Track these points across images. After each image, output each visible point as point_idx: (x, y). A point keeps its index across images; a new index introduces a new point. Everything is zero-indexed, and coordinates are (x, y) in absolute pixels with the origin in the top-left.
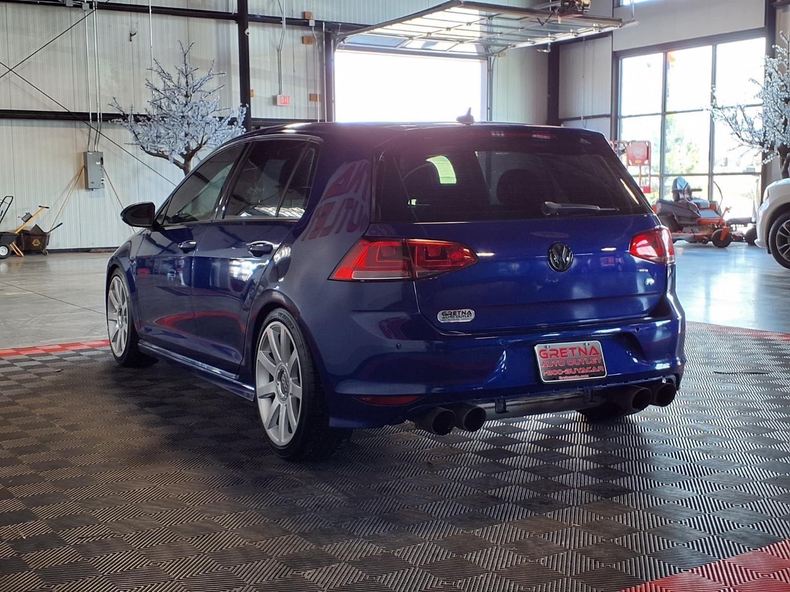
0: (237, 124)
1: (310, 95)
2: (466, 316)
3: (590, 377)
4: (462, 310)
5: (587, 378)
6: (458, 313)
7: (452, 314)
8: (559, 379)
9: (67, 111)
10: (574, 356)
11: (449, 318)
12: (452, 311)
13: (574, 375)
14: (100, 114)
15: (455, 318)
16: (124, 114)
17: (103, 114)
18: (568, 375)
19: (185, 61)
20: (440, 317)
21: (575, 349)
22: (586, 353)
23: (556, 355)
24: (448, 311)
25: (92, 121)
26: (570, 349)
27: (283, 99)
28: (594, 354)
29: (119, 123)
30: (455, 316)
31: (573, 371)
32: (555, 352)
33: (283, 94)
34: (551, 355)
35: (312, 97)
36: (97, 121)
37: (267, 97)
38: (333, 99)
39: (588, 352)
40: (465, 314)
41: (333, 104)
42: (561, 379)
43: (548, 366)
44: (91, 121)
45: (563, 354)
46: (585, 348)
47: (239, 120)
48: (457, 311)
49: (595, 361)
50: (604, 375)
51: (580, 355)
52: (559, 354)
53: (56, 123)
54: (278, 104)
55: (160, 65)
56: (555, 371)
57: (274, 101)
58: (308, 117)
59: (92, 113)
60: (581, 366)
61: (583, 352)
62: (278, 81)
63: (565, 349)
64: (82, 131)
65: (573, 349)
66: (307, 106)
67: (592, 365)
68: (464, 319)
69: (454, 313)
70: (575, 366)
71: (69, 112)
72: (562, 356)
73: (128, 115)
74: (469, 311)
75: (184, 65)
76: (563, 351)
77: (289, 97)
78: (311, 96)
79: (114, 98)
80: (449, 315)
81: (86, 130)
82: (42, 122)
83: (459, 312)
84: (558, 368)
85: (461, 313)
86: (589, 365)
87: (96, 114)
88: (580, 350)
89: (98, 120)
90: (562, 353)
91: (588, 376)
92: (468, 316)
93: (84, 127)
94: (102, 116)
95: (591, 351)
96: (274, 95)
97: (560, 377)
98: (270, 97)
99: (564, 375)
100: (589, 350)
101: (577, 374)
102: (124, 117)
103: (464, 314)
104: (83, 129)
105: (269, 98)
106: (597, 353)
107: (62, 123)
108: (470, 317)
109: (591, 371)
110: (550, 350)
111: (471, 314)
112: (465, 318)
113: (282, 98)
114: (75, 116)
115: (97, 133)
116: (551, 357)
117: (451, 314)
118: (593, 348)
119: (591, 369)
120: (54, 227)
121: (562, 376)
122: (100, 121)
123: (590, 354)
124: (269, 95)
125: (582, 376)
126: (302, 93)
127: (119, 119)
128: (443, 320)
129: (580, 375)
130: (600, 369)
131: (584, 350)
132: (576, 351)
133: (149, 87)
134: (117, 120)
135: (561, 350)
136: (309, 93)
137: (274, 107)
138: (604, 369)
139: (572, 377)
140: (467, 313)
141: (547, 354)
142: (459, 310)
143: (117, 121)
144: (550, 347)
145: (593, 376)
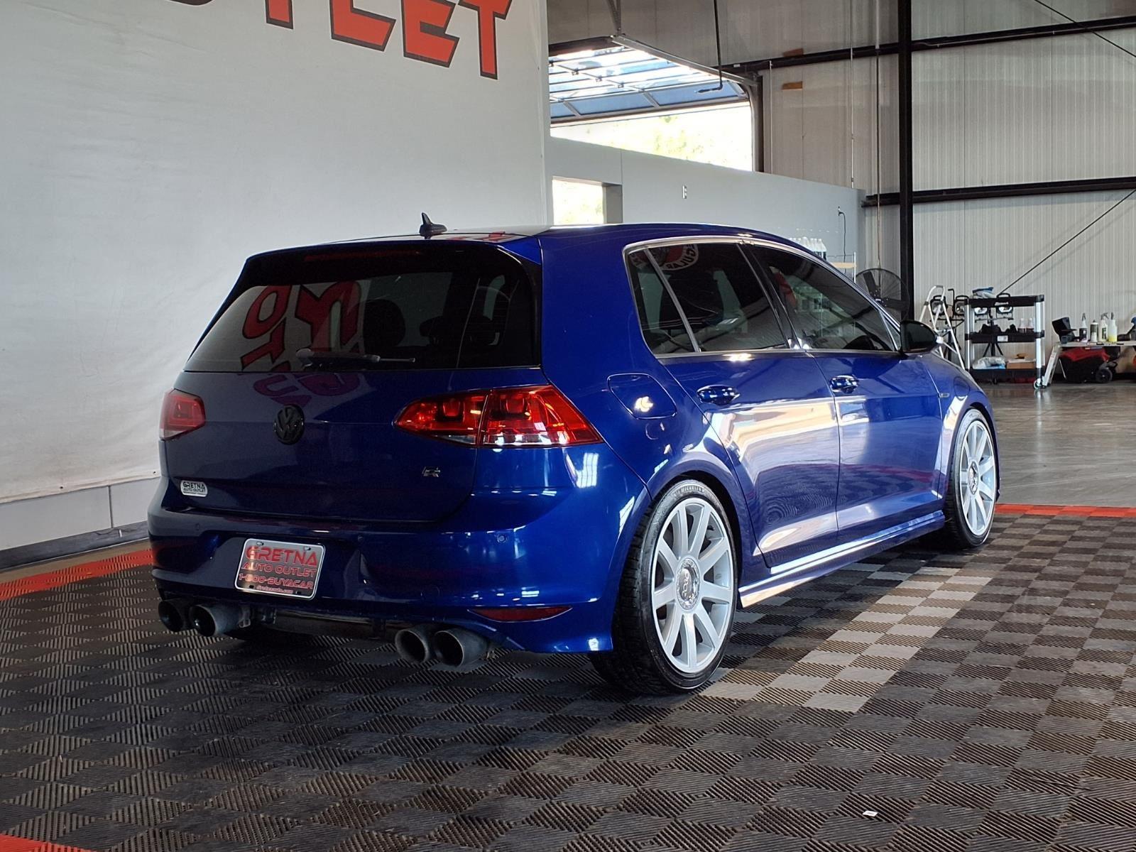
3: (294, 594)
5: (289, 594)
8: (257, 589)
11: (191, 491)
13: (277, 587)
18: (270, 586)
21: (292, 552)
22: (302, 560)
23: (267, 556)
26: (286, 551)
28: (311, 564)
31: (278, 581)
32: (267, 552)
34: (261, 555)
39: (306, 560)
40: (200, 488)
42: (260, 590)
43: (250, 569)
45: (275, 557)
46: (305, 553)
48: (194, 482)
49: (307, 573)
50: (311, 595)
51: (295, 562)
52: (270, 557)
56: (256, 577)
60: (290, 577)
61: (300, 559)
63: (280, 550)
65: (289, 552)
67: (302, 579)
70: (282, 576)
72: (273, 559)
76: (276, 553)
84: (263, 573)
86: (299, 578)
88: (298, 554)
90: (274, 555)
91: (292, 591)
92: (202, 491)
95: (310, 558)
97: (260, 587)
99: (265, 584)
100: (307, 557)
101: (281, 586)
106: (315, 563)
108: (203, 493)
109: (299, 586)
110: (262, 548)
112: (200, 493)
116: (260, 558)
118: (313, 555)
119: (299, 584)
121: (262, 585)
123: (306, 563)
125: (285, 591)
128: (184, 492)
129: (283, 588)
130: (309, 585)
131: (302, 555)
132: (292, 556)
135: (275, 550)
138: (313, 587)
139: (273, 589)
141: (256, 553)
144: (263, 544)
145: (299, 593)
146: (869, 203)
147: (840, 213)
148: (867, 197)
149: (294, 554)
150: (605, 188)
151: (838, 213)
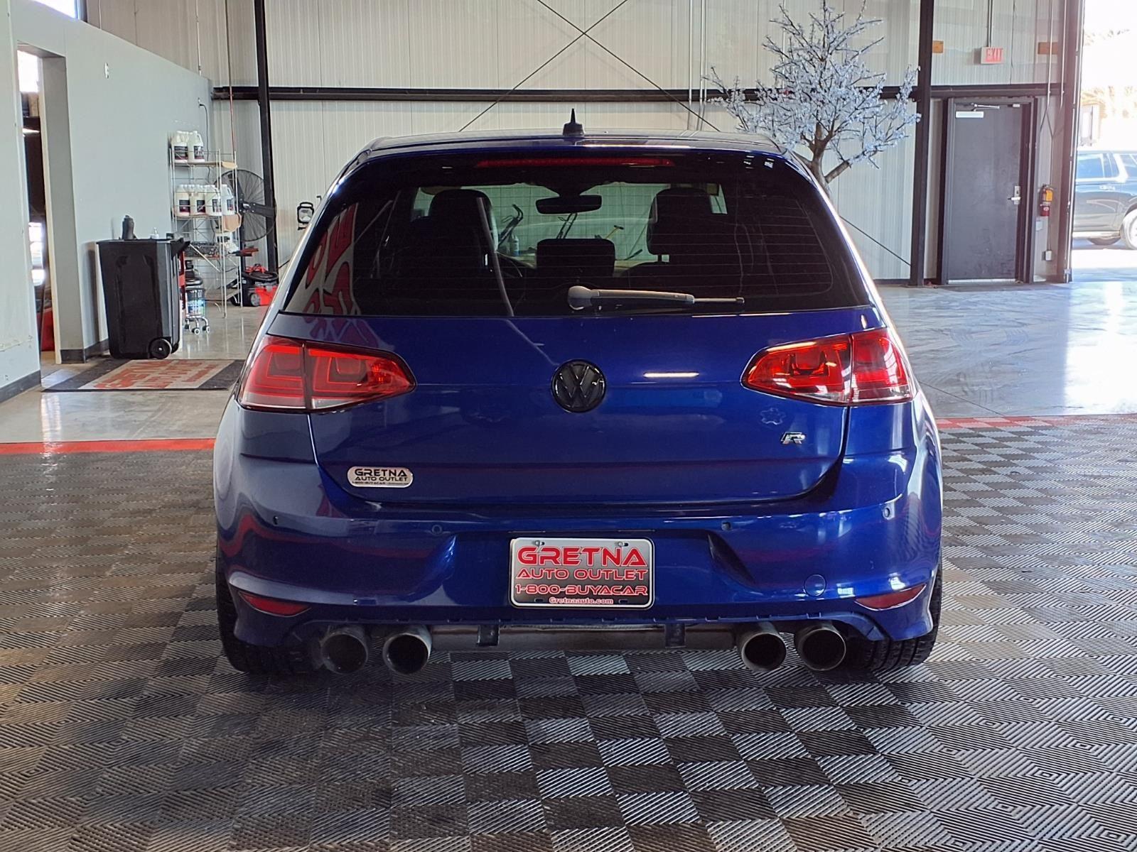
0: (901, 97)
1: (1039, 44)
2: (398, 478)
3: (616, 603)
4: (388, 469)
5: (609, 604)
6: (382, 473)
7: (373, 474)
8: (549, 603)
9: (658, 89)
10: (590, 563)
11: (367, 481)
12: (373, 469)
13: (584, 597)
14: (703, 91)
15: (378, 481)
16: (724, 90)
17: (708, 90)
18: (570, 597)
19: (824, 5)
20: (352, 475)
21: (597, 550)
22: (617, 561)
23: (554, 559)
24: (364, 468)
25: (692, 101)
26: (585, 550)
27: (991, 54)
28: (633, 563)
29: (717, 104)
30: (378, 477)
31: (583, 589)
32: (554, 554)
33: (993, 45)
34: (543, 558)
35: (1042, 49)
36: (699, 101)
37: (967, 51)
38: (1077, 49)
39: (623, 559)
40: (395, 474)
41: (1077, 57)
42: (554, 603)
43: (531, 577)
44: (690, 101)
45: (569, 559)
46: (618, 552)
47: (903, 91)
48: (381, 469)
49: (632, 576)
50: (647, 603)
51: (605, 563)
52: (561, 559)
53: (644, 106)
54: (982, 63)
55: (787, 13)
56: (544, 586)
57: (977, 56)
58: (1034, 80)
59: (693, 91)
60: (601, 582)
61: (612, 558)
62: (986, 25)
63: (577, 550)
64: (680, 117)
65: (590, 551)
66: (1033, 62)
67: (624, 584)
68: (393, 484)
69: (375, 473)
70: (588, 582)
71: (661, 90)
72: (566, 562)
73: (730, 91)
74: (402, 471)
75: (823, 11)
76: (569, 553)
77: (1001, 49)
78: (1041, 45)
79: (712, 68)
80: (368, 475)
81: (685, 114)
82: (625, 106)
83: (384, 471)
84: (554, 581)
85: (387, 473)
86: (618, 583)
87: (699, 91)
88: (606, 552)
89: (701, 100)
90: (566, 556)
91: (611, 601)
92: (400, 479)
93: (683, 111)
94: (707, 93)
95: (629, 557)
96: (976, 47)
97: (553, 599)
98: (971, 51)
99: (562, 595)
100: (624, 556)
101: (591, 596)
102: (726, 95)
103: (392, 476)
104: (681, 114)
105: (969, 53)
106: (641, 562)
107: (652, 106)
108: (404, 482)
109: (622, 593)
110: (545, 550)
111: (405, 475)
112: (394, 481)
113: (990, 52)
114: (668, 95)
115: (698, 121)
116: (542, 562)
117: (370, 474)
118: (635, 552)
119: (622, 590)
120: (633, 254)
121: (556, 597)
122: (703, 100)
123: (626, 563)
124: (969, 49)
125: (600, 601)
126: (1026, 43)
127: (718, 98)
128: (356, 483)
129: (595, 598)
130: (640, 590)
131: (614, 553)
132: (598, 556)
133: (767, 48)
134: (716, 99)
135: (566, 550)
136: (1038, 41)
137: (977, 67)
138: (648, 592)
139: (577, 600)
140: (397, 474)
141: (535, 556)
142: (385, 469)
143: (716, 101)
144: (543, 544)
145: (623, 602)
146: (220, 94)
147: (201, 105)
148: (215, 88)
149: (601, 553)
150: (41, 60)
151: (198, 105)
